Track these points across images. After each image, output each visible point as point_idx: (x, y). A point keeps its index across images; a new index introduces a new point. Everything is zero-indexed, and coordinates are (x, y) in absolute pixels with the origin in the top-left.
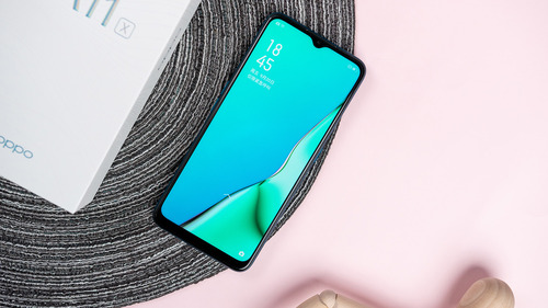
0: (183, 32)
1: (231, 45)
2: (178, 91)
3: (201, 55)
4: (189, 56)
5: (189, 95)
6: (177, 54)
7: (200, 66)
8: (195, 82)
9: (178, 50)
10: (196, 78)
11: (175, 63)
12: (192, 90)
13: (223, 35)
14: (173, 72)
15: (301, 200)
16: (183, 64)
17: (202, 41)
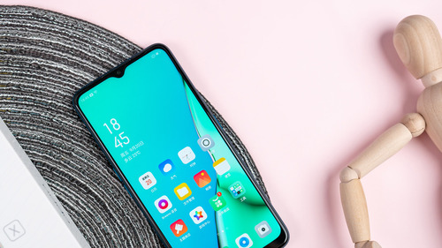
0: (49, 188)
1: (83, 152)
2: (99, 218)
3: (77, 182)
4: (73, 193)
5: (108, 211)
6: (66, 203)
7: (86, 188)
8: (99, 200)
9: (63, 201)
10: (96, 197)
11: (73, 209)
12: (105, 207)
13: (70, 155)
14: (79, 215)
15: (250, 159)
16: (77, 202)
17: (66, 175)
